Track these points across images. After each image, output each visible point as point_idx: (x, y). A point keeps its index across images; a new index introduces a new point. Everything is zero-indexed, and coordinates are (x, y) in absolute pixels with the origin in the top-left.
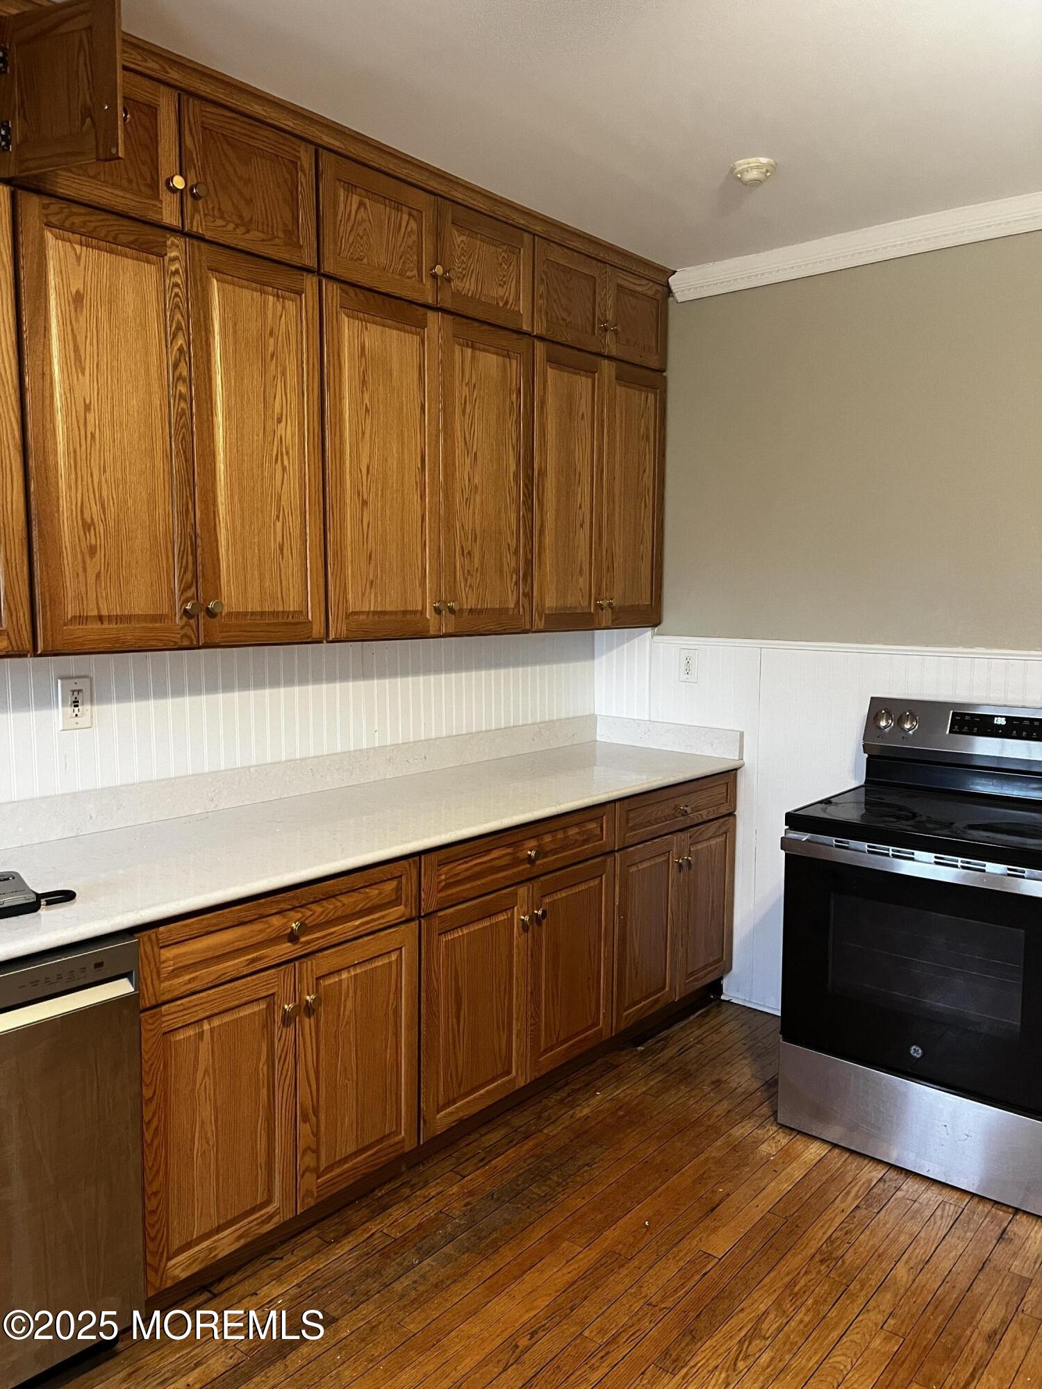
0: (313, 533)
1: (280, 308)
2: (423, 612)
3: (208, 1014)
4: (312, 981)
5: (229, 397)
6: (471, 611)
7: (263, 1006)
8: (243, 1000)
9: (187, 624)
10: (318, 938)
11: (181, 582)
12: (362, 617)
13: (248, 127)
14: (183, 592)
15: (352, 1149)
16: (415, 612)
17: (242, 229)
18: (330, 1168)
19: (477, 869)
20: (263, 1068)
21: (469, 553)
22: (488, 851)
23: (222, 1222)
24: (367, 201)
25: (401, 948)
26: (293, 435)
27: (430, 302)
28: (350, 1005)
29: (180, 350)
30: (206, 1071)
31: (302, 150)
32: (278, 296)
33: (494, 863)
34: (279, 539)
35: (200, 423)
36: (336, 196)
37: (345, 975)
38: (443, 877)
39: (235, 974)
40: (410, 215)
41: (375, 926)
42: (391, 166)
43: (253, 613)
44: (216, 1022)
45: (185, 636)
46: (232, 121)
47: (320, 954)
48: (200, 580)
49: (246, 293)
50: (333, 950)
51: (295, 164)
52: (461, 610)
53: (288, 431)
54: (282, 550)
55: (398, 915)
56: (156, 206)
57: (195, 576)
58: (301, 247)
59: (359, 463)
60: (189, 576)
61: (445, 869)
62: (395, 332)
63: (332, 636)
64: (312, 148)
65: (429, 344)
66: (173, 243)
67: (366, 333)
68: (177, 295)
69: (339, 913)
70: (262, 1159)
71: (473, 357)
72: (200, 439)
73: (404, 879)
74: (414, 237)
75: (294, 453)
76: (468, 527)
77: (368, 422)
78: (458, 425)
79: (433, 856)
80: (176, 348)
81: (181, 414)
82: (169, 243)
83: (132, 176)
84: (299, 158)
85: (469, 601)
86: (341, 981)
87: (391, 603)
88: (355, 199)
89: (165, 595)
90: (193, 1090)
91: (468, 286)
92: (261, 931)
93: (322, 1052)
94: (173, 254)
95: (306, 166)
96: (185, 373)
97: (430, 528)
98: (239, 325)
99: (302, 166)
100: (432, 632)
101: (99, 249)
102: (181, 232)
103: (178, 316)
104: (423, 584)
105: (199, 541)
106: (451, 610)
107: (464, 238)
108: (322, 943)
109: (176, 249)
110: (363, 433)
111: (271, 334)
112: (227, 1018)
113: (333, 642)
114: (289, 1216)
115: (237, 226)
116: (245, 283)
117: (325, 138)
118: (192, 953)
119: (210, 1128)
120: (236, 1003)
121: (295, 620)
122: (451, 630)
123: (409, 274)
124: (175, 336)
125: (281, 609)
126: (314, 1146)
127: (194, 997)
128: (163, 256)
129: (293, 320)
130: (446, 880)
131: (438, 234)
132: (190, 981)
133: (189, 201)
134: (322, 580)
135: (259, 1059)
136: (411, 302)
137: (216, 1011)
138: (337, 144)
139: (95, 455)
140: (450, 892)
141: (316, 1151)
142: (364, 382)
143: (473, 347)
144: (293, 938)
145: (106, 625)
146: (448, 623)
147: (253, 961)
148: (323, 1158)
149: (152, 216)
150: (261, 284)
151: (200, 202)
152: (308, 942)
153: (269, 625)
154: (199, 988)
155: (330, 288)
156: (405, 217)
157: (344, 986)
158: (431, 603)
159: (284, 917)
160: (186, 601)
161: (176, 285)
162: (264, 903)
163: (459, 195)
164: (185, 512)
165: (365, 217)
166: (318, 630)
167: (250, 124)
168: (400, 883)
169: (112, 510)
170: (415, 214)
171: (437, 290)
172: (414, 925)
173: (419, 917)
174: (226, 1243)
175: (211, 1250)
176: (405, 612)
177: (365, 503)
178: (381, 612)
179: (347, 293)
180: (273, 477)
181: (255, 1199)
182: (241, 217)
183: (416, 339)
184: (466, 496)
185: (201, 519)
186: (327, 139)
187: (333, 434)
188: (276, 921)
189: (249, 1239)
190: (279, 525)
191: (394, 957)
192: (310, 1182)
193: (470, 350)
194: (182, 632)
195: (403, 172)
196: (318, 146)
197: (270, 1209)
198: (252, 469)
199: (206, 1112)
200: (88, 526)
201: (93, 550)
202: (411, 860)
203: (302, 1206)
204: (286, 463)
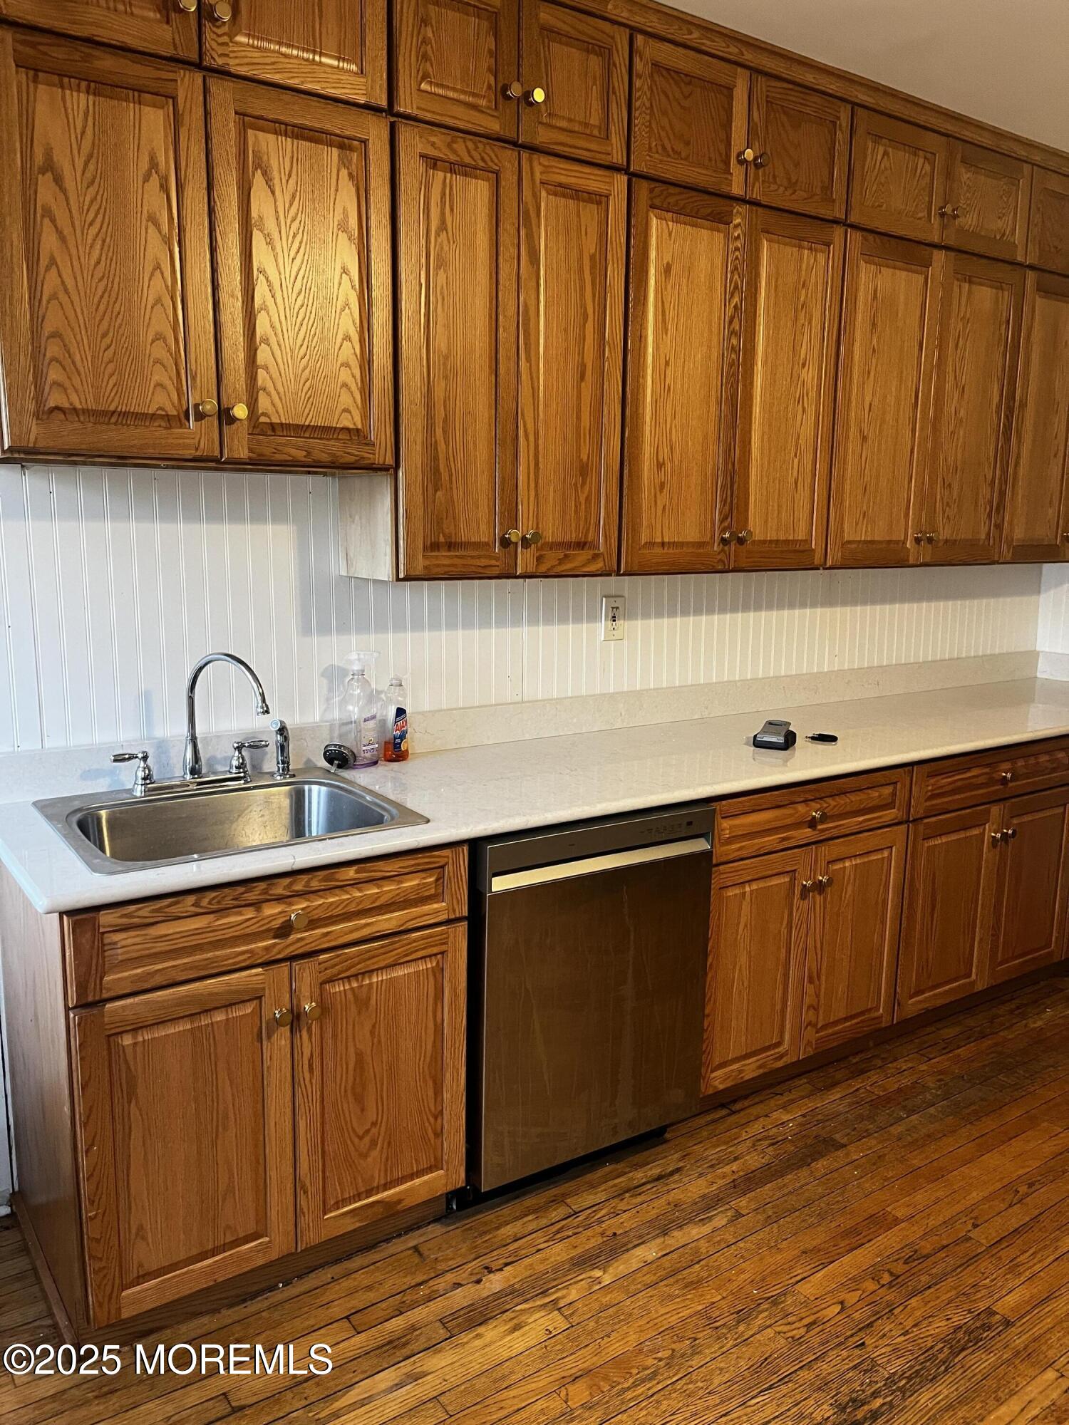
0: (821, 467)
1: (812, 261)
2: (904, 542)
3: (750, 878)
4: (823, 864)
5: (767, 346)
6: (946, 541)
7: (787, 879)
8: (774, 872)
9: (723, 550)
10: (831, 828)
11: (720, 513)
12: (853, 546)
13: (802, 95)
14: (721, 522)
15: (842, 1014)
16: (897, 542)
17: (790, 191)
18: (825, 1027)
19: (959, 784)
20: (784, 931)
21: (950, 485)
22: (969, 769)
23: (749, 1051)
24: (890, 150)
25: (891, 847)
26: (813, 378)
27: (936, 241)
28: (850, 888)
29: (735, 306)
30: (746, 926)
31: (842, 109)
32: (811, 249)
33: (973, 780)
34: (795, 474)
35: (745, 371)
36: (866, 149)
37: (847, 864)
38: (930, 788)
39: (770, 848)
40: (925, 158)
41: (874, 824)
42: (912, 114)
43: (771, 541)
44: (754, 886)
45: (721, 561)
46: (789, 92)
47: (831, 842)
48: (734, 514)
49: (789, 250)
50: (842, 840)
51: (834, 123)
52: (938, 541)
53: (809, 375)
54: (796, 483)
55: (893, 816)
56: (726, 179)
57: (731, 509)
58: (834, 201)
59: (863, 400)
60: (727, 508)
61: (932, 781)
62: (904, 274)
63: (829, 563)
64: (849, 107)
65: (932, 282)
66: (738, 212)
67: (880, 276)
68: (737, 258)
69: (848, 809)
70: (778, 1007)
71: (970, 292)
72: (744, 386)
73: (899, 785)
74: (928, 179)
75: (813, 394)
76: (951, 460)
77: (874, 361)
78: (950, 359)
79: (925, 766)
80: (732, 305)
81: (731, 365)
82: (735, 211)
83: (712, 155)
84: (838, 118)
85: (944, 533)
86: (845, 867)
87: (879, 534)
88: (881, 150)
89: (709, 525)
90: (736, 939)
91: (969, 221)
92: (791, 815)
93: (827, 926)
94: (737, 221)
95: (844, 125)
96: (737, 328)
97: (917, 462)
98: (780, 281)
99: (840, 125)
100: (911, 562)
101: (685, 224)
102: (742, 200)
103: (736, 276)
104: (907, 515)
105: (736, 477)
106: (930, 540)
107: (969, 175)
108: (835, 833)
109: (740, 215)
110: (869, 373)
111: (803, 286)
112: (762, 884)
113: (830, 568)
114: (795, 1059)
115: (786, 188)
116: (788, 240)
117: (861, 96)
118: (742, 825)
119: (746, 973)
120: (770, 873)
121: (802, 548)
122: (928, 559)
123: (920, 215)
124: (732, 295)
125: (791, 538)
126: (815, 1004)
127: (741, 863)
128: (728, 224)
129: (822, 272)
130: (932, 790)
131: (949, 175)
132: (740, 849)
133: (752, 170)
134: (825, 511)
135: (782, 923)
136: (919, 243)
137: (756, 877)
138: (869, 99)
139: (669, 406)
140: (934, 802)
141: (816, 1009)
142: (874, 325)
143: (970, 282)
144: (812, 824)
145: (666, 550)
146: (925, 554)
147: (784, 839)
148: (821, 1018)
149: (724, 189)
150: (799, 240)
151: (761, 171)
152: (823, 830)
153: (782, 552)
154: (746, 856)
155: (853, 237)
156: (921, 161)
157: (847, 872)
158: (913, 534)
159: (807, 806)
160: (724, 531)
161: (737, 249)
162: (795, 792)
163: (968, 134)
164: (729, 451)
165: (888, 166)
166: (818, 559)
167: (801, 92)
168: (895, 788)
169: (677, 451)
170: (930, 159)
171: (944, 227)
172: (904, 827)
173: (908, 821)
174: (750, 1069)
175: (741, 1071)
176: (889, 542)
177: (865, 439)
178: (870, 542)
179: (867, 240)
180: (794, 417)
181: (772, 1038)
182: (789, 179)
183: (921, 278)
184: (951, 429)
185: (740, 458)
186: (863, 97)
187: (845, 375)
188: (801, 808)
189: (766, 1070)
190: (796, 461)
191: (886, 854)
192: (811, 1034)
193: (967, 285)
194: (719, 557)
195: (923, 118)
196: (854, 104)
197: (781, 1049)
198: (780, 411)
199: (743, 959)
200: (660, 465)
201: (662, 485)
202: (906, 769)
203: (804, 1053)
204: (806, 405)
